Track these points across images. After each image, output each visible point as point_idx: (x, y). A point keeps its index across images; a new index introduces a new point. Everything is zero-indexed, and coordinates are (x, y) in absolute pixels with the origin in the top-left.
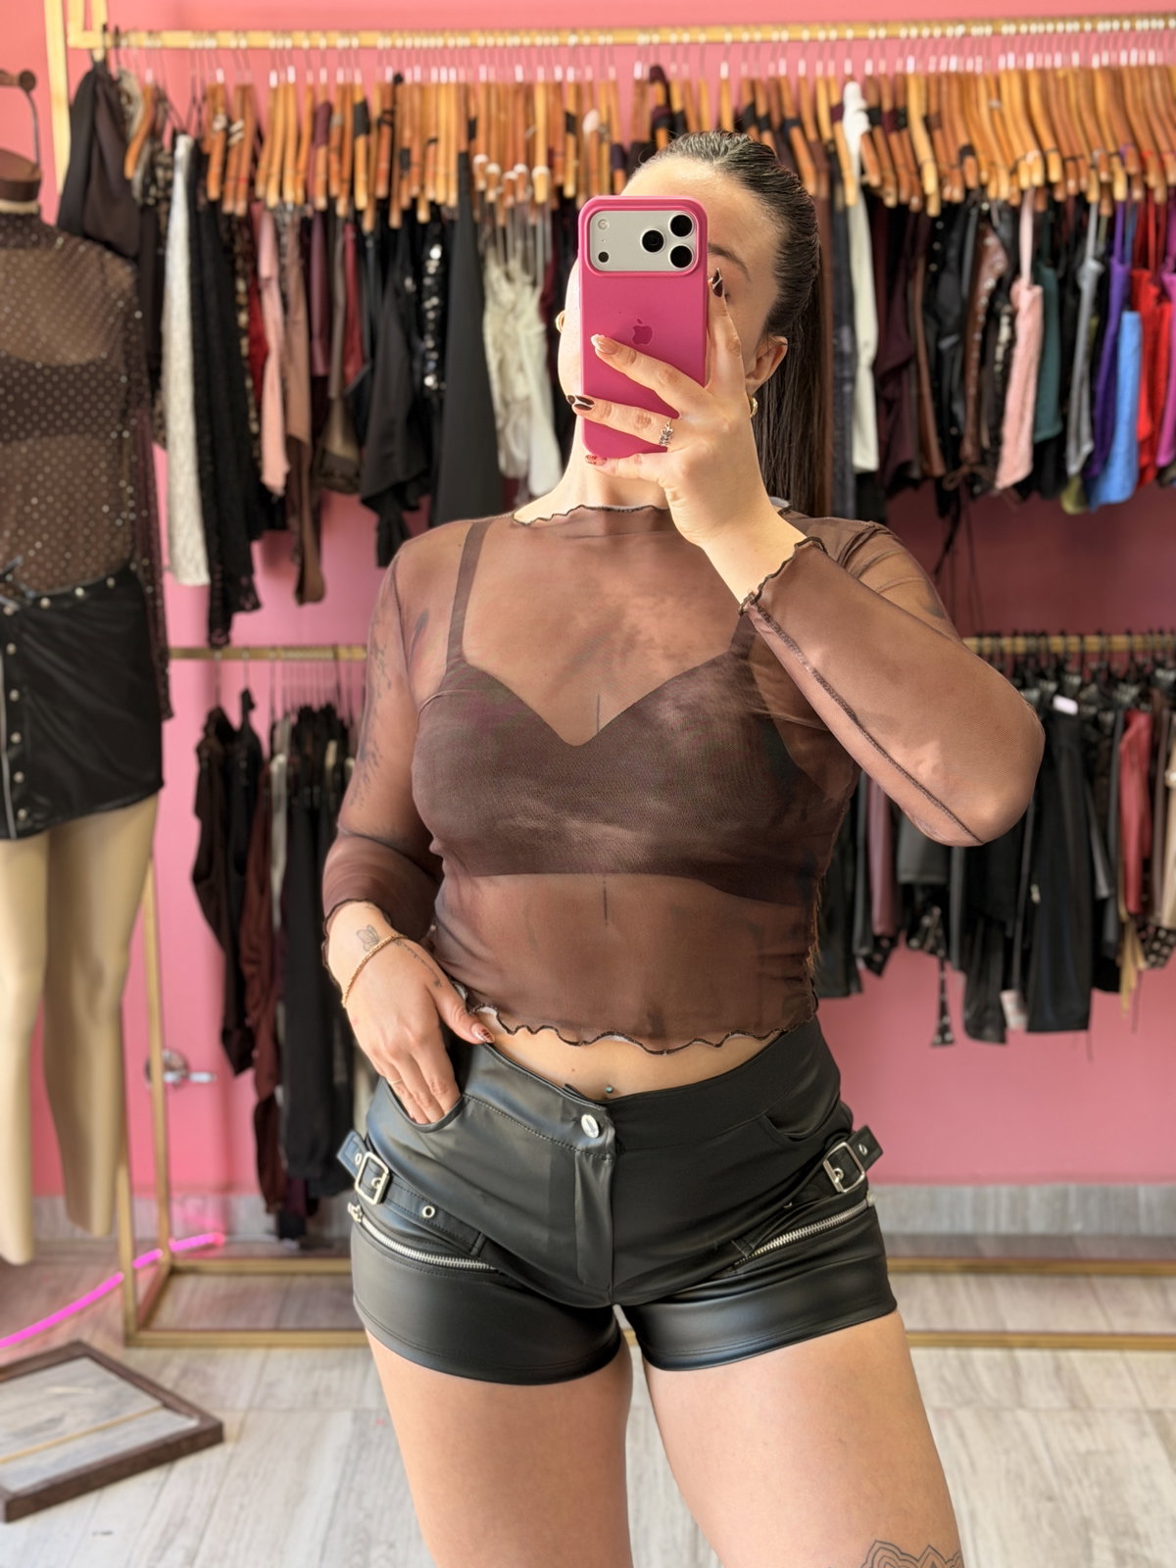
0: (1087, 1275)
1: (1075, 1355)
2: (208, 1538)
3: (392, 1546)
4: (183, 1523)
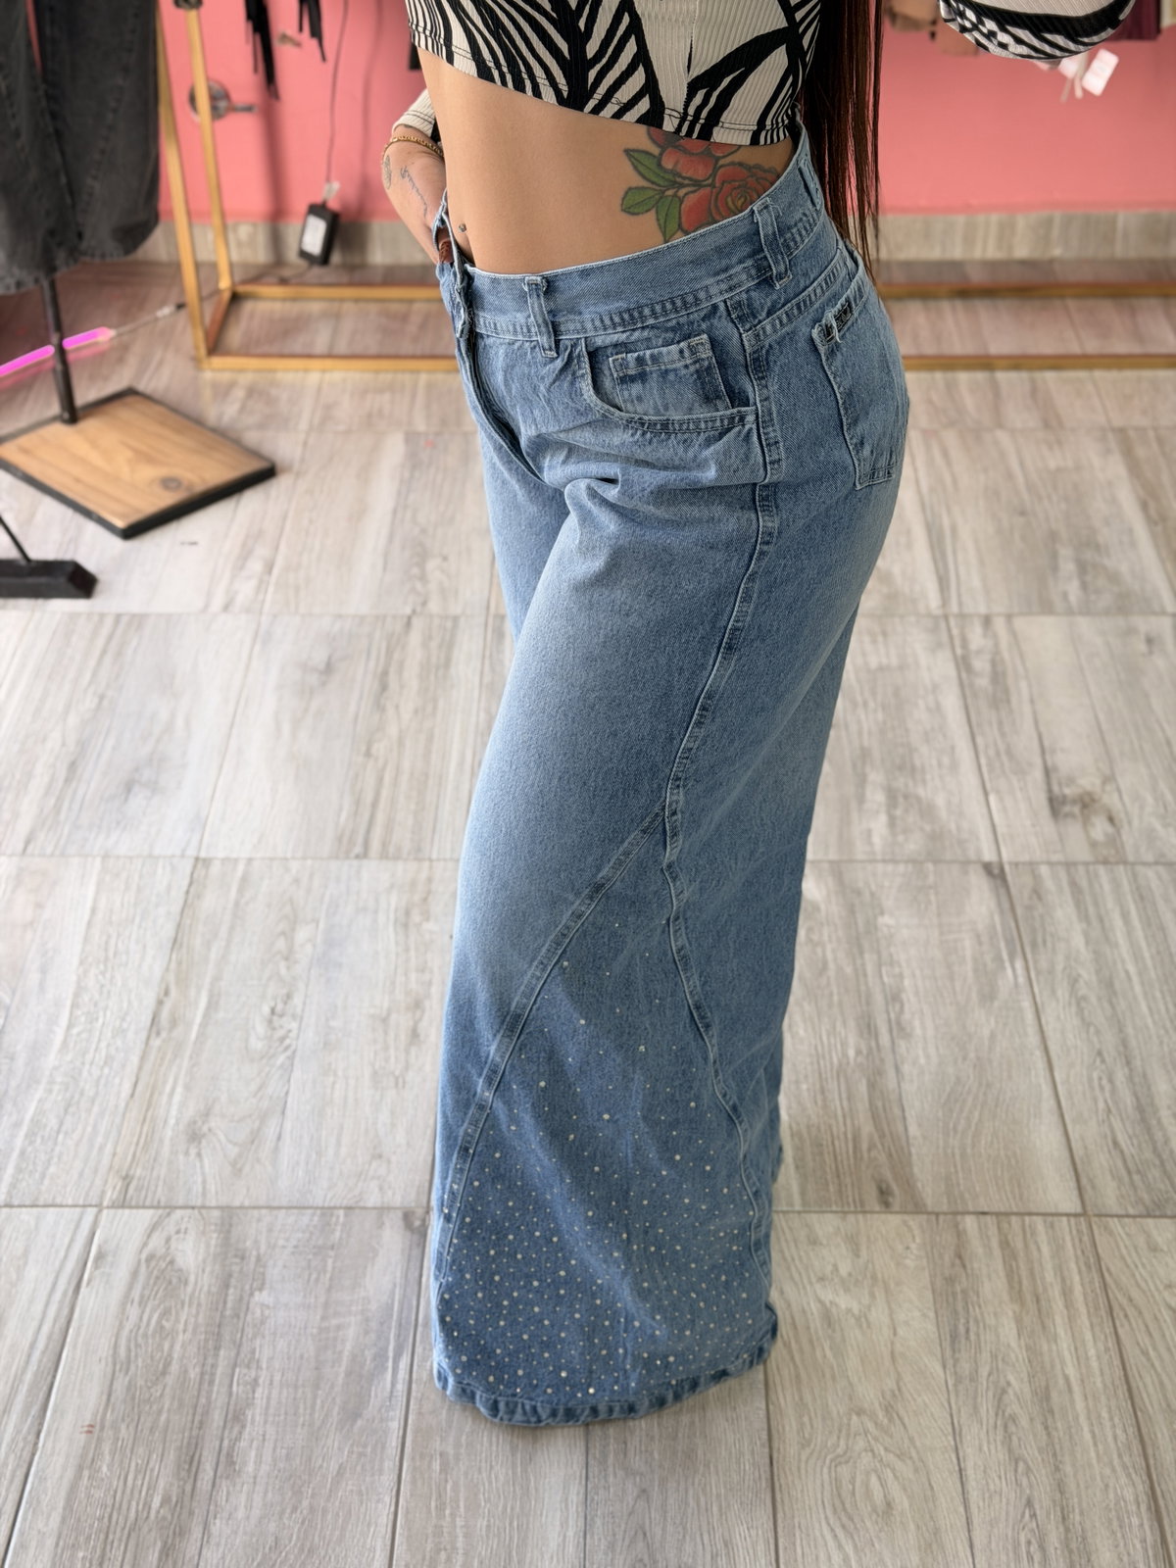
0: (1062, 297)
1: (1050, 376)
2: (283, 547)
3: (445, 559)
4: (260, 533)
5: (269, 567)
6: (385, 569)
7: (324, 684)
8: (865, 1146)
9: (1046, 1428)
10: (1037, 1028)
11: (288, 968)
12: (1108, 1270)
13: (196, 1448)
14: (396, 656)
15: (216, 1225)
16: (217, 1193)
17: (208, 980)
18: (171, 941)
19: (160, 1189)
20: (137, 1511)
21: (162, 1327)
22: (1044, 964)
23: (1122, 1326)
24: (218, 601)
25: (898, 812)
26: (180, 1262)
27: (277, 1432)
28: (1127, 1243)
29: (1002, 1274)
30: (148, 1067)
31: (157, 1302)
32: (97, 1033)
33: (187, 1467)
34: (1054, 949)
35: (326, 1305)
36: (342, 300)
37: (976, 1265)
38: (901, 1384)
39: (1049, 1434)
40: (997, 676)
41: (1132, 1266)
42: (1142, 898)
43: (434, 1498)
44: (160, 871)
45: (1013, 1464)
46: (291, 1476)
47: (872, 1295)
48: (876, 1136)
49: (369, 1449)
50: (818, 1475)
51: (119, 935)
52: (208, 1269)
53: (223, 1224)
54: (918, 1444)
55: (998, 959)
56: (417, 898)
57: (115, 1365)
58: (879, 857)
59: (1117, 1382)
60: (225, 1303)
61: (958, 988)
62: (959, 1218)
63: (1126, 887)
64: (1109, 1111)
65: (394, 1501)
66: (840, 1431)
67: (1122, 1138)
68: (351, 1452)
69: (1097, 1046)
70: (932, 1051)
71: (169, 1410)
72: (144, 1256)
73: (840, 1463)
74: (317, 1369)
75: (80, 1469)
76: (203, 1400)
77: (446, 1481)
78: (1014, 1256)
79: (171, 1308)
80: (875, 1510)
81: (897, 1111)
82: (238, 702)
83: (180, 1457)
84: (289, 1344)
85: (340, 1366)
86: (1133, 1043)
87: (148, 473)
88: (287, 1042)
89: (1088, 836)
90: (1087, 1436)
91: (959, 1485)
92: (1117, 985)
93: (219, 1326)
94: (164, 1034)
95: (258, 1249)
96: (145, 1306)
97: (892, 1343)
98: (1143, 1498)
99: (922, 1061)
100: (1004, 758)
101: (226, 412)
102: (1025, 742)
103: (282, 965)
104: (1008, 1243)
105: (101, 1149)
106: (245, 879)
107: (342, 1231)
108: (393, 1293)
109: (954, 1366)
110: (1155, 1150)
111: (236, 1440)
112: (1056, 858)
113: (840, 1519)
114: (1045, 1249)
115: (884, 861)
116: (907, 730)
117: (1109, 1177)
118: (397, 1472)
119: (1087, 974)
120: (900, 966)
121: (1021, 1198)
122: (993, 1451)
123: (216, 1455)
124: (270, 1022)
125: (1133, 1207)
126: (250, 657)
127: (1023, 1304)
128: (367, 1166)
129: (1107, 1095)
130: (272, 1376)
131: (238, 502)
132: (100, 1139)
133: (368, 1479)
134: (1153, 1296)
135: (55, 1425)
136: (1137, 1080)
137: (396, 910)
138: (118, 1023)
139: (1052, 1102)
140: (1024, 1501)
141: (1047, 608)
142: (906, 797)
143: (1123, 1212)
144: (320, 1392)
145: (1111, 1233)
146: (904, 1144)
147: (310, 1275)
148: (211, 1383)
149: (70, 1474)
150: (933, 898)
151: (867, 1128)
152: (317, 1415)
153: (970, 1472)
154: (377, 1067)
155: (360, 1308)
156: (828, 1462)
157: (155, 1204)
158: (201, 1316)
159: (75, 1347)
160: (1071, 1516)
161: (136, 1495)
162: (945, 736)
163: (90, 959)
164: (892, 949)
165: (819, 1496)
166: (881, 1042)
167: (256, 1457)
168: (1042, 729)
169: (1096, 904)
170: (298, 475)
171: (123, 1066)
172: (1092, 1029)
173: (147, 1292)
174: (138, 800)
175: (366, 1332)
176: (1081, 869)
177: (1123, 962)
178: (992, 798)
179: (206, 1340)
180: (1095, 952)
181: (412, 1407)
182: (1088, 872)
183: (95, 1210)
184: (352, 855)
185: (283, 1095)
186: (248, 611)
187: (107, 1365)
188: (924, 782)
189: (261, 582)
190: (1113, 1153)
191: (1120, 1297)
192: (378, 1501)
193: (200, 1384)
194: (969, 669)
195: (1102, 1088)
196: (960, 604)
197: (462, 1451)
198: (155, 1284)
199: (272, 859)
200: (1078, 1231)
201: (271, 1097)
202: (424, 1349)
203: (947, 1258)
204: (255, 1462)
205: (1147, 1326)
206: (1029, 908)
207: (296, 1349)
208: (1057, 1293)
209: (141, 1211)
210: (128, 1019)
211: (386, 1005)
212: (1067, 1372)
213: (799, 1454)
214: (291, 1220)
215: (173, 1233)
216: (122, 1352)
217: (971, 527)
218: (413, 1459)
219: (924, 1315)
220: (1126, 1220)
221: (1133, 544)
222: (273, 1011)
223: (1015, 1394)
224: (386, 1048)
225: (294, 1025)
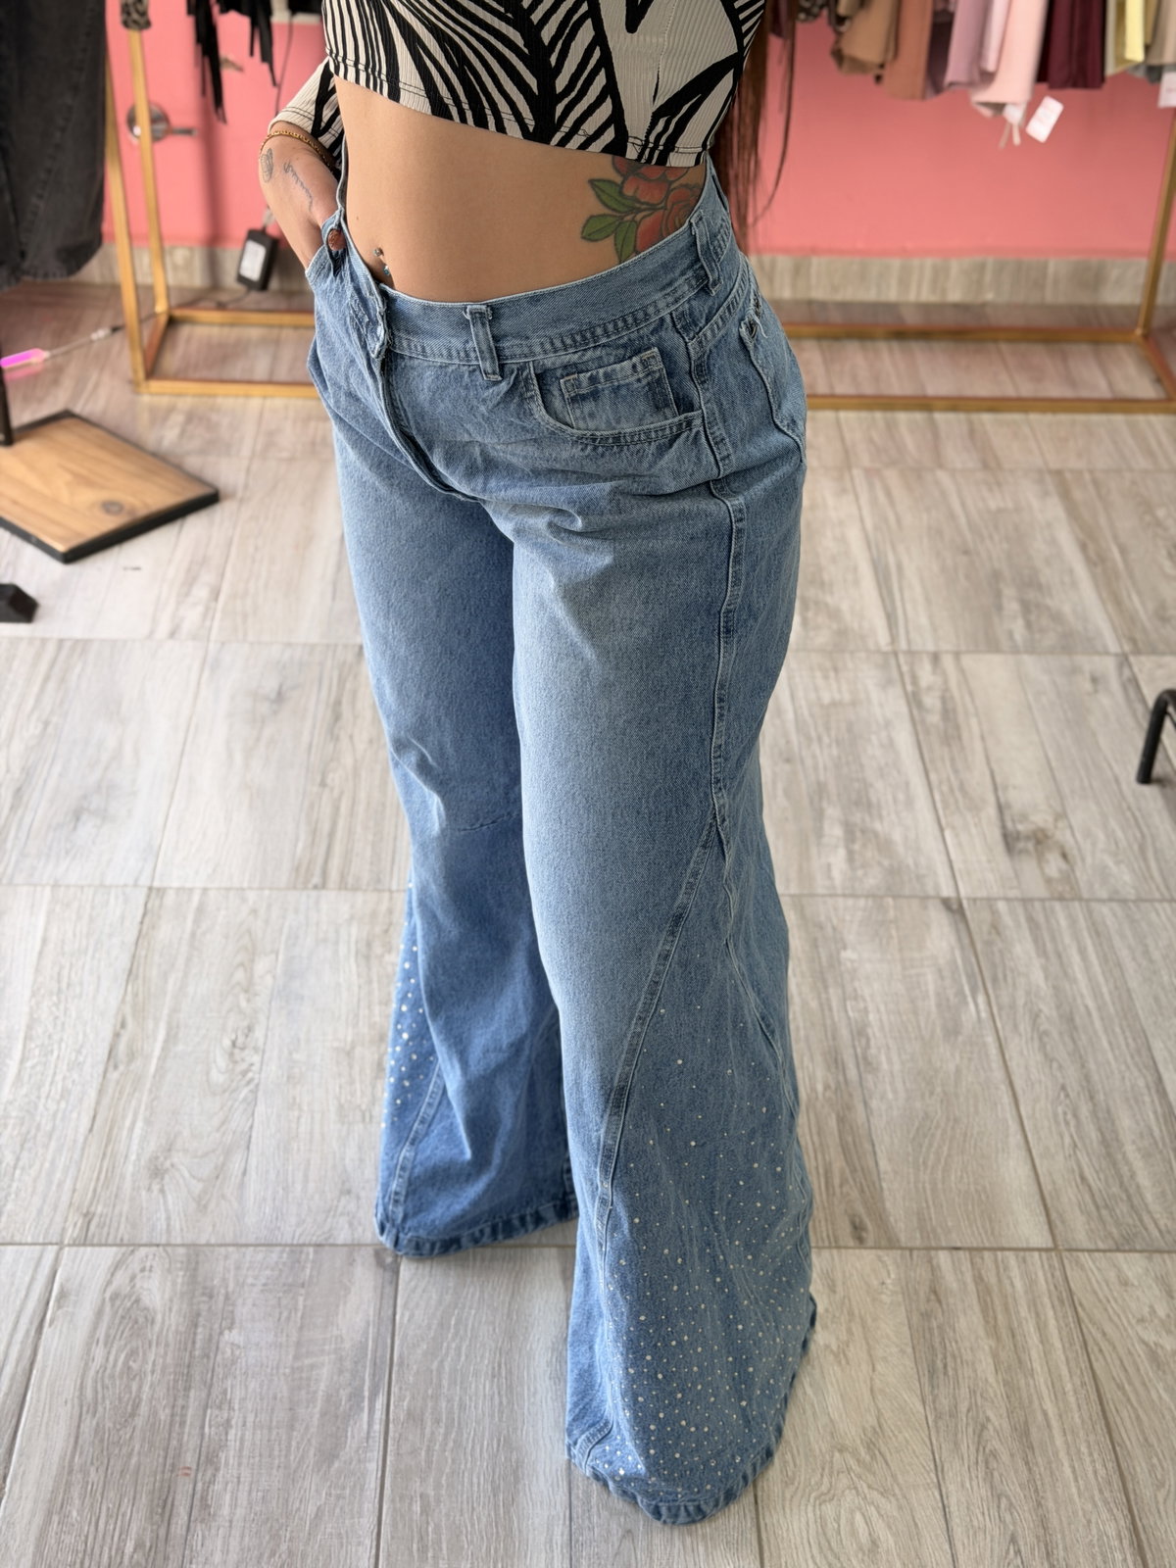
0: (995, 340)
1: (986, 417)
2: (228, 575)
4: (204, 561)
5: (216, 594)
6: (334, 598)
7: (275, 713)
8: (837, 1181)
9: (1027, 1463)
10: (1001, 1062)
11: (248, 1001)
12: (1081, 1305)
13: (169, 1492)
14: (348, 686)
15: (182, 1262)
16: (182, 1230)
17: (166, 1011)
18: (127, 973)
19: (122, 1226)
20: (110, 1558)
21: (129, 1368)
22: (1005, 1000)
23: (1097, 1360)
24: (164, 629)
25: (857, 847)
26: (146, 1300)
27: (252, 1474)
28: (1099, 1277)
29: (977, 1308)
30: (106, 1101)
31: (123, 1342)
32: (52, 1066)
33: (160, 1511)
34: (1014, 984)
35: (298, 1344)
36: (281, 326)
37: (951, 1301)
38: (882, 1421)
39: (1030, 1470)
40: (948, 712)
41: (1104, 1301)
42: (1098, 934)
43: (416, 1540)
44: (112, 900)
45: (996, 1499)
46: (268, 1519)
47: (849, 1331)
48: (847, 1171)
49: (348, 1491)
50: (803, 1513)
51: (71, 965)
52: (175, 1308)
53: (189, 1261)
54: (901, 1480)
55: (960, 993)
56: (378, 930)
57: (81, 1407)
58: (839, 891)
59: (1095, 1417)
60: (194, 1342)
61: (923, 1025)
62: (933, 1253)
63: (1082, 923)
64: (1075, 1146)
65: (374, 1543)
66: (823, 1469)
67: (1089, 1173)
68: (329, 1494)
69: (1061, 1080)
70: (899, 1085)
71: (139, 1453)
72: (108, 1295)
73: (825, 1501)
74: (291, 1409)
75: (49, 1514)
76: (174, 1443)
77: (428, 1523)
78: (988, 1291)
79: (137, 1348)
80: (861, 1549)
81: (867, 1146)
82: (187, 731)
83: (152, 1501)
84: (261, 1386)
85: (315, 1407)
86: (1095, 1077)
87: (88, 496)
88: (250, 1075)
89: (1043, 873)
90: (1068, 1471)
91: (943, 1522)
92: (1078, 1021)
93: (189, 1366)
94: (121, 1068)
95: (227, 1287)
96: (112, 1346)
97: (872, 1379)
98: (1125, 1533)
99: (890, 1096)
100: (958, 794)
101: (168, 437)
102: (978, 779)
103: (242, 998)
104: (982, 1279)
105: (60, 1185)
106: (200, 910)
107: (312, 1269)
108: (366, 1332)
109: (934, 1402)
110: (1122, 1184)
111: (210, 1483)
112: (1013, 893)
113: (826, 1557)
114: (1019, 1284)
115: (844, 896)
116: (862, 766)
117: (1078, 1212)
118: (377, 1514)
119: (1047, 1009)
120: (864, 1000)
121: (993, 1233)
122: (975, 1488)
123: (189, 1501)
124: (231, 1055)
125: (1103, 1242)
126: (199, 684)
127: (998, 1339)
128: (335, 1203)
129: (1073, 1129)
130: (245, 1418)
131: (182, 526)
132: (58, 1175)
133: (347, 1522)
134: (1126, 1330)
135: (22, 1469)
136: (1100, 1115)
137: (357, 942)
138: (73, 1058)
139: (1019, 1137)
140: (1008, 1538)
141: (993, 647)
142: (863, 832)
143: (1093, 1247)
144: (295, 1433)
145: (1082, 1268)
146: (875, 1178)
147: (281, 1313)
148: (182, 1424)
149: (38, 1520)
150: (894, 932)
151: (839, 1165)
152: (292, 1458)
153: (953, 1508)
154: (343, 1101)
155: (333, 1346)
156: (812, 1501)
157: (118, 1241)
158: (170, 1355)
159: (39, 1389)
160: (1055, 1552)
161: (109, 1540)
162: (899, 772)
163: (42, 991)
164: (857, 984)
165: (805, 1536)
166: (848, 1076)
167: (232, 1500)
168: (995, 767)
169: (1053, 939)
170: (242, 501)
171: (81, 1100)
172: (1055, 1065)
173: (112, 1332)
174: (87, 829)
175: (341, 1372)
176: (1037, 905)
177: (1082, 996)
178: (948, 834)
179: (176, 1381)
180: (1055, 988)
181: (389, 1448)
182: (1044, 909)
183: (55, 1248)
184: (310, 886)
185: (247, 1129)
186: (194, 637)
187: (73, 1407)
188: (881, 817)
189: (207, 609)
190: (1081, 1187)
191: (1093, 1331)
192: (359, 1544)
193: (171, 1424)
194: (920, 705)
195: (1067, 1123)
196: (909, 642)
197: (443, 1492)
198: (120, 1323)
199: (228, 889)
200: (1050, 1266)
201: (234, 1133)
202: (401, 1388)
203: (922, 1294)
204: (230, 1506)
205: (1122, 1362)
206: (989, 943)
207: (269, 1389)
208: (1032, 1330)
209: (103, 1249)
210: (84, 1051)
211: (349, 1039)
212: (1045, 1407)
213: (783, 1493)
214: (260, 1257)
215: (137, 1270)
216: (89, 1393)
217: (916, 565)
218: (393, 1501)
219: (903, 1352)
220: (1096, 1254)
221: (1074, 584)
222: (234, 1044)
223: (995, 1430)
224: (352, 1082)
225: (256, 1059)
